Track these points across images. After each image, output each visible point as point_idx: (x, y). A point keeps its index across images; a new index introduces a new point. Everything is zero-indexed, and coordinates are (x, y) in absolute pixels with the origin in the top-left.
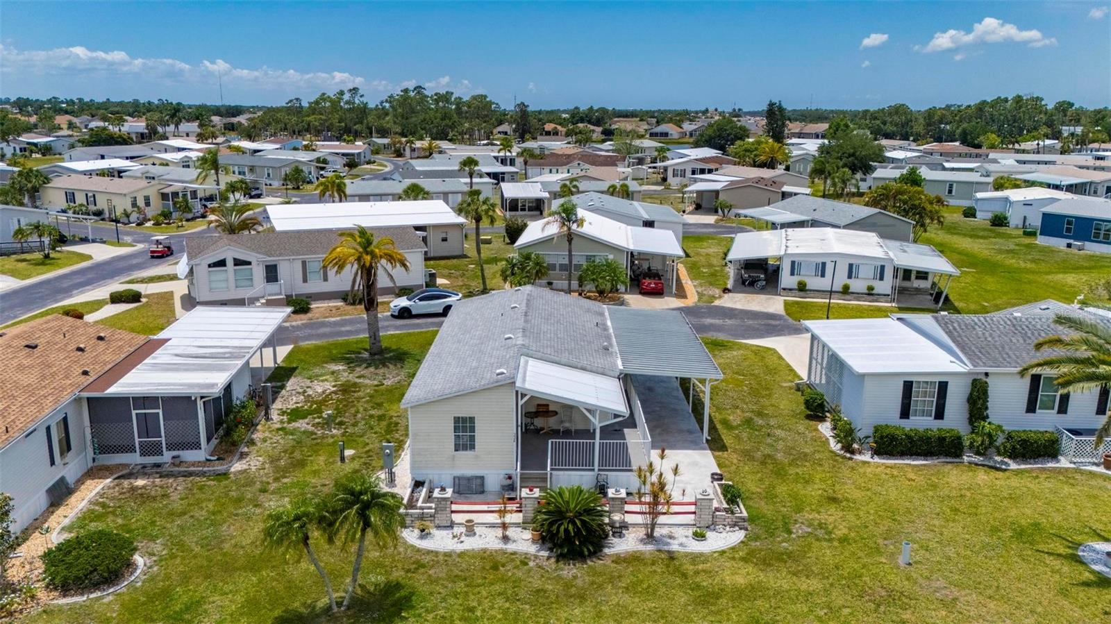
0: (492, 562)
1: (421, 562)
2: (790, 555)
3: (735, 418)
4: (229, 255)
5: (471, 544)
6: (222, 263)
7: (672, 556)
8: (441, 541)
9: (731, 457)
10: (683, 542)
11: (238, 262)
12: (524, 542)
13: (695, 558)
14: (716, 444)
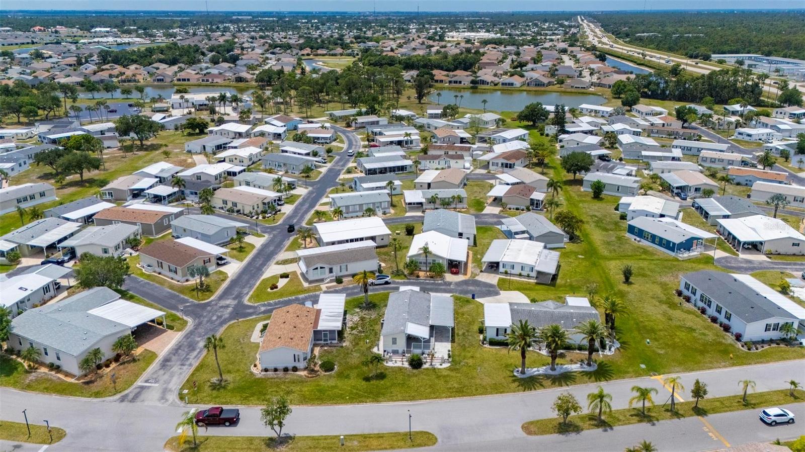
0: (400, 369)
1: (387, 368)
2: (457, 369)
3: (460, 333)
4: (319, 266)
5: (396, 365)
6: (317, 268)
7: (435, 369)
8: (390, 364)
9: (455, 345)
10: (438, 366)
11: (321, 268)
12: (406, 365)
13: (439, 369)
14: (453, 341)
